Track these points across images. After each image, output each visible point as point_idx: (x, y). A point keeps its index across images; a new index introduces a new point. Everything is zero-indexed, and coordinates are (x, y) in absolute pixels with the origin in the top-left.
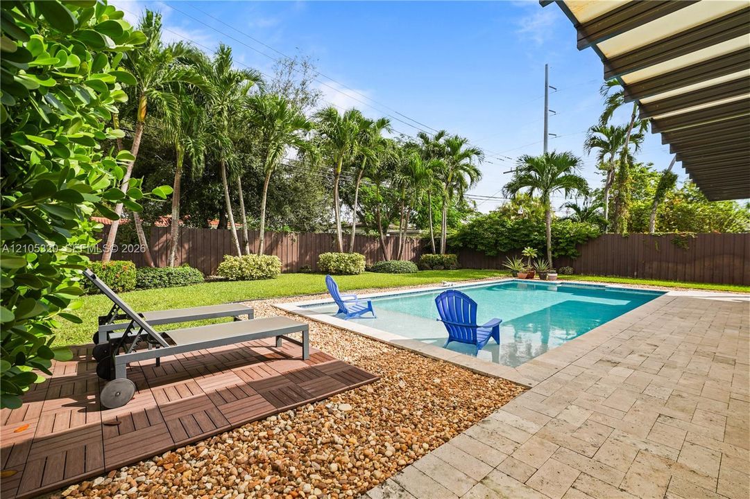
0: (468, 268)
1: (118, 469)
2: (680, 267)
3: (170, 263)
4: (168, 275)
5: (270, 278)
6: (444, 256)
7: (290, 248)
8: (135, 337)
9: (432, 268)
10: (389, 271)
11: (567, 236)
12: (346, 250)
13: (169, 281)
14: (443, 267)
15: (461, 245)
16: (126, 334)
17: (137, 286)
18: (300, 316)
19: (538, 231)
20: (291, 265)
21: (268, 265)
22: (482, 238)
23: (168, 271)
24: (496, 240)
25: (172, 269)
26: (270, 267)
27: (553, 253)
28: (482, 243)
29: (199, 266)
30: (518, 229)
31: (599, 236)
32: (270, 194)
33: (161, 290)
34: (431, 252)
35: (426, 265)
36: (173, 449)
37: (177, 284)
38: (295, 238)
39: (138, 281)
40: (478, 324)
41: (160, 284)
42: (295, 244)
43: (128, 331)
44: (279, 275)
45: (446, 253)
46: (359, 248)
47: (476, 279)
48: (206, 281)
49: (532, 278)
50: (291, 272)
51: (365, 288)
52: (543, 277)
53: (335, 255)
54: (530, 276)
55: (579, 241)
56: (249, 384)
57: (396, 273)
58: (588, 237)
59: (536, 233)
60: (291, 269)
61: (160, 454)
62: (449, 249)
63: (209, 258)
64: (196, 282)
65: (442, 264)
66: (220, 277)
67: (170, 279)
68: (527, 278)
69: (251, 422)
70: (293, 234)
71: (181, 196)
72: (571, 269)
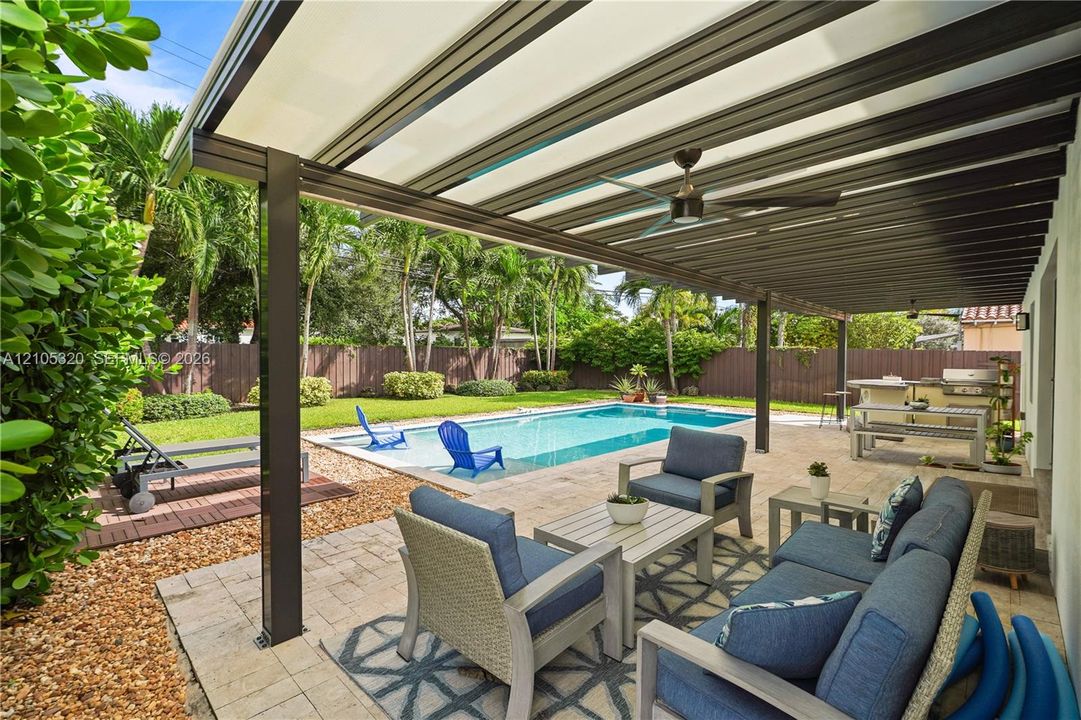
0: (584, 388)
1: (148, 538)
2: (804, 387)
3: (186, 389)
4: (183, 404)
5: (316, 405)
6: (551, 373)
7: (346, 367)
8: (152, 464)
9: (535, 388)
10: (477, 394)
11: (690, 349)
12: (420, 367)
13: (185, 412)
14: (549, 388)
15: (573, 359)
16: (145, 463)
17: (145, 418)
18: (327, 448)
19: (659, 343)
20: (349, 387)
21: (314, 389)
22: (598, 351)
23: (183, 400)
24: (614, 354)
25: (188, 396)
26: (316, 391)
27: (675, 370)
28: (597, 357)
29: (225, 390)
30: (640, 340)
31: (724, 351)
32: (317, 299)
33: (174, 422)
34: (536, 368)
35: (529, 385)
36: (185, 530)
37: (195, 414)
38: (353, 352)
39: (145, 412)
40: (472, 451)
41: (173, 415)
42: (354, 360)
43: (147, 459)
44: (328, 401)
45: (556, 368)
46: (438, 365)
47: (574, 402)
48: (233, 410)
49: (641, 401)
50: (348, 396)
51: (425, 416)
52: (653, 400)
53: (403, 375)
54: (639, 399)
55: (702, 356)
56: (249, 498)
57: (485, 395)
58: (711, 350)
59: (656, 345)
60: (348, 393)
61: (176, 532)
62: (559, 364)
63: (238, 380)
64: (219, 412)
65: (548, 383)
66: (251, 405)
67: (185, 408)
68: (635, 401)
69: (242, 517)
70: (351, 348)
71: (200, 302)
72: (695, 390)
